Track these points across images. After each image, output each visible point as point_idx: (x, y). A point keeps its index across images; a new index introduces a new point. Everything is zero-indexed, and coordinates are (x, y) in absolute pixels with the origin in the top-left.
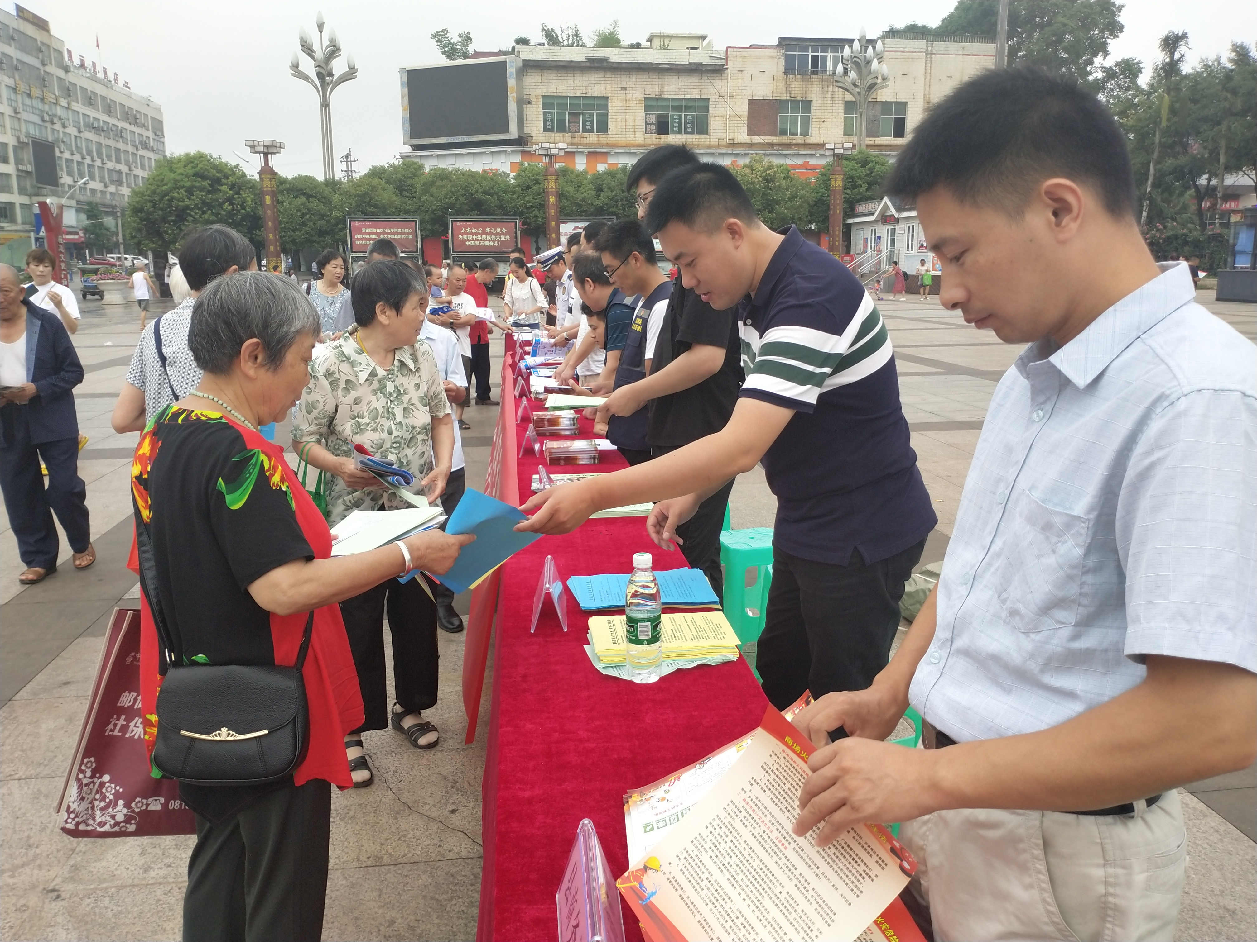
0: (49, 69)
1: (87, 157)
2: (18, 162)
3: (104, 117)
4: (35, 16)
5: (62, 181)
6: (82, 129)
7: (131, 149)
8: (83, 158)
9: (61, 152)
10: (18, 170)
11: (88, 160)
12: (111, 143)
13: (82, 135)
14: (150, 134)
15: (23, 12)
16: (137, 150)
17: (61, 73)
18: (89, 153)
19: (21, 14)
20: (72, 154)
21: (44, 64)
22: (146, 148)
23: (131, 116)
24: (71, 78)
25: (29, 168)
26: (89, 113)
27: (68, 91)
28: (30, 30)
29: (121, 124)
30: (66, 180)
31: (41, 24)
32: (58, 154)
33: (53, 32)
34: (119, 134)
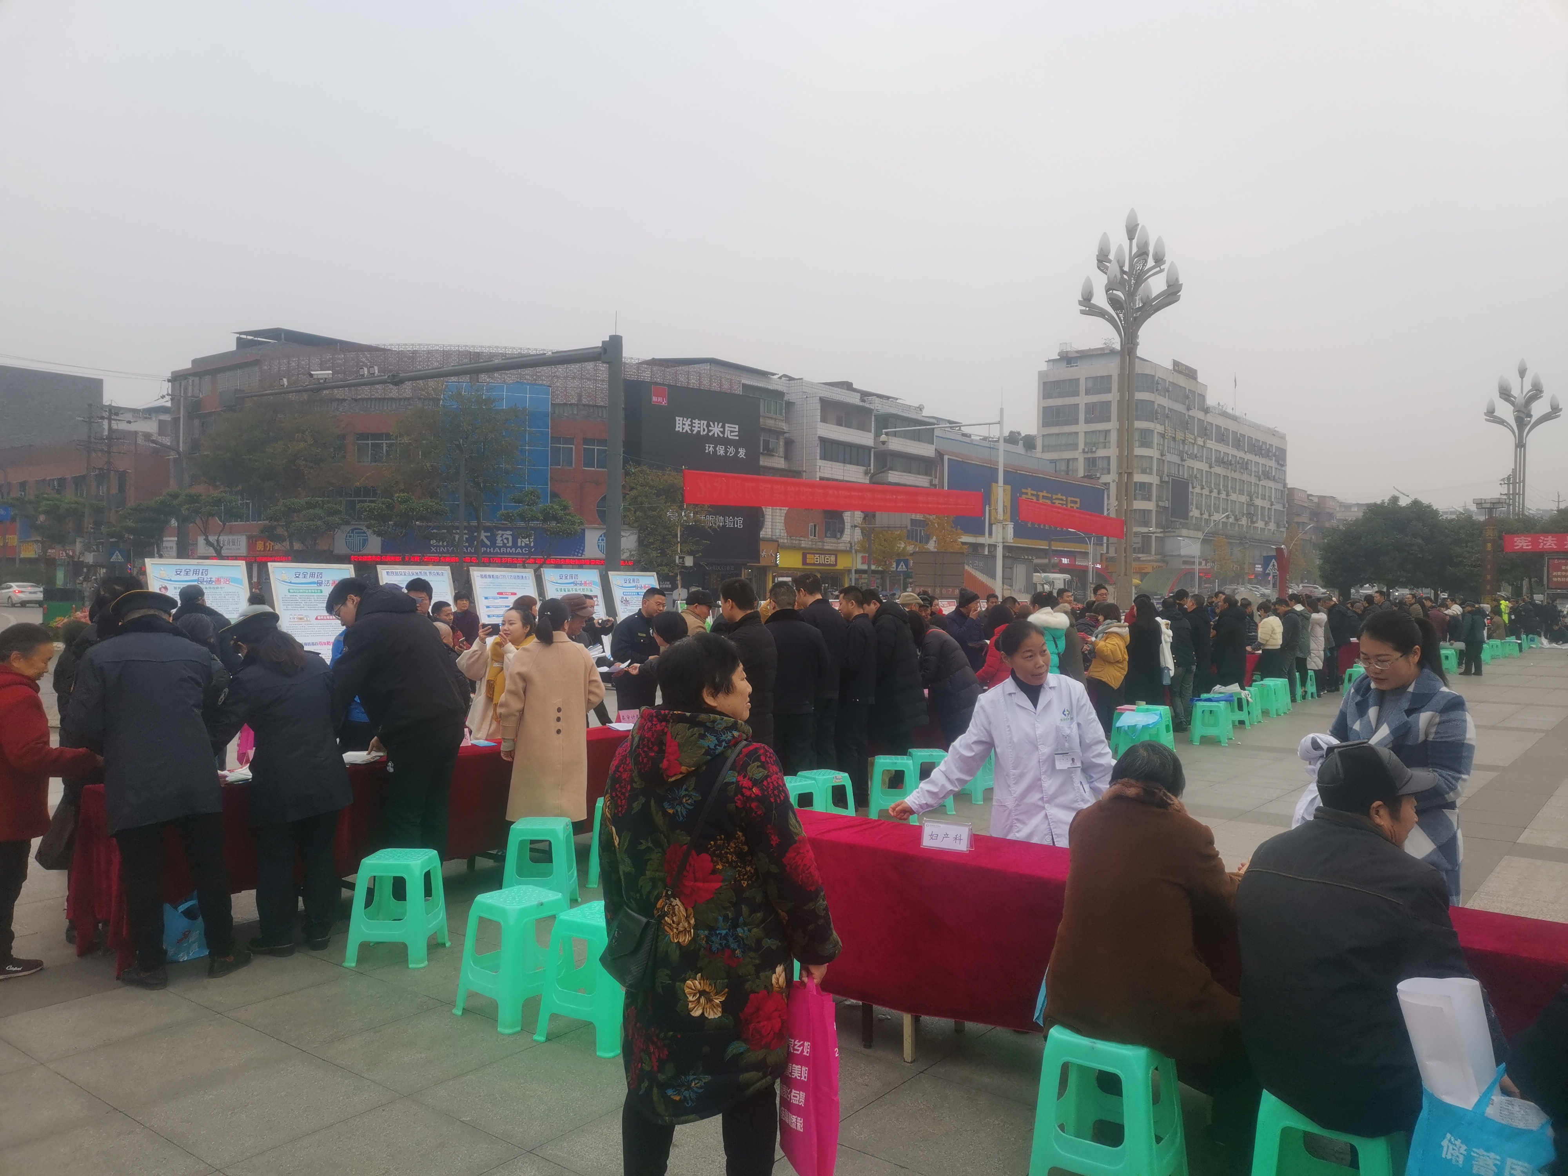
0: (1191, 413)
1: (1215, 490)
2: (1159, 498)
3: (1231, 451)
4: (1187, 368)
5: (1191, 514)
6: (1213, 465)
7: (1253, 480)
8: (1211, 492)
9: (1193, 488)
10: (1157, 506)
11: (1214, 494)
12: (1236, 475)
13: (1212, 470)
14: (1273, 464)
15: (1178, 366)
16: (1259, 481)
17: (1200, 415)
18: (1217, 485)
19: (1176, 368)
20: (1202, 489)
21: (1188, 409)
22: (1268, 478)
23: (1257, 448)
24: (1209, 418)
25: (1166, 504)
26: (1219, 448)
27: (1205, 431)
28: (1182, 381)
29: (1248, 457)
30: (1194, 513)
31: (1191, 374)
32: (1190, 489)
33: (1201, 378)
34: (1244, 466)
